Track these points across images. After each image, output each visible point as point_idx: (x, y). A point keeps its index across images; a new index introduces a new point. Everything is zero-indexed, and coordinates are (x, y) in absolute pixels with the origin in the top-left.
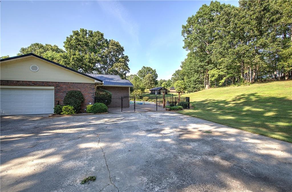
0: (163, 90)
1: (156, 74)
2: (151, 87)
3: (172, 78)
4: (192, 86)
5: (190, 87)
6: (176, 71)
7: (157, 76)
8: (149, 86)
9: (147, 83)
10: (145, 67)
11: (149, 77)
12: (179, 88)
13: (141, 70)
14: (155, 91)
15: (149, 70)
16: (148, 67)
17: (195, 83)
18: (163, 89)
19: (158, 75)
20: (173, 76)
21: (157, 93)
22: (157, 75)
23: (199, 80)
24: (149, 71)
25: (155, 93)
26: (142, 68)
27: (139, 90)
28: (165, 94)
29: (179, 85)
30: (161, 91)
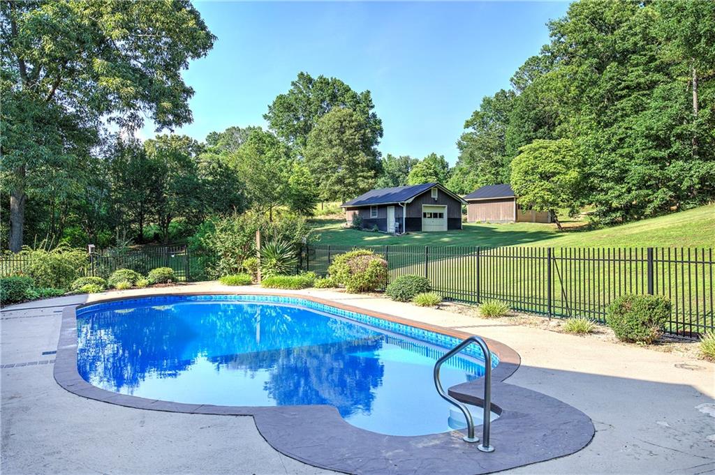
0: (436, 202)
1: (374, 115)
2: (355, 184)
3: (464, 138)
4: (637, 170)
5: (619, 180)
6: (487, 102)
7: (381, 130)
8: (340, 181)
9: (326, 162)
10: (310, 80)
11: (337, 125)
13: (286, 93)
14: (383, 208)
15: (333, 92)
17: (664, 153)
18: (435, 195)
19: (383, 125)
20: (471, 130)
21: (398, 219)
22: (380, 122)
23: (693, 127)
24: (334, 97)
25: (381, 225)
26: (293, 84)
27: (281, 208)
28: (445, 229)
29: (549, 167)
30: (424, 210)
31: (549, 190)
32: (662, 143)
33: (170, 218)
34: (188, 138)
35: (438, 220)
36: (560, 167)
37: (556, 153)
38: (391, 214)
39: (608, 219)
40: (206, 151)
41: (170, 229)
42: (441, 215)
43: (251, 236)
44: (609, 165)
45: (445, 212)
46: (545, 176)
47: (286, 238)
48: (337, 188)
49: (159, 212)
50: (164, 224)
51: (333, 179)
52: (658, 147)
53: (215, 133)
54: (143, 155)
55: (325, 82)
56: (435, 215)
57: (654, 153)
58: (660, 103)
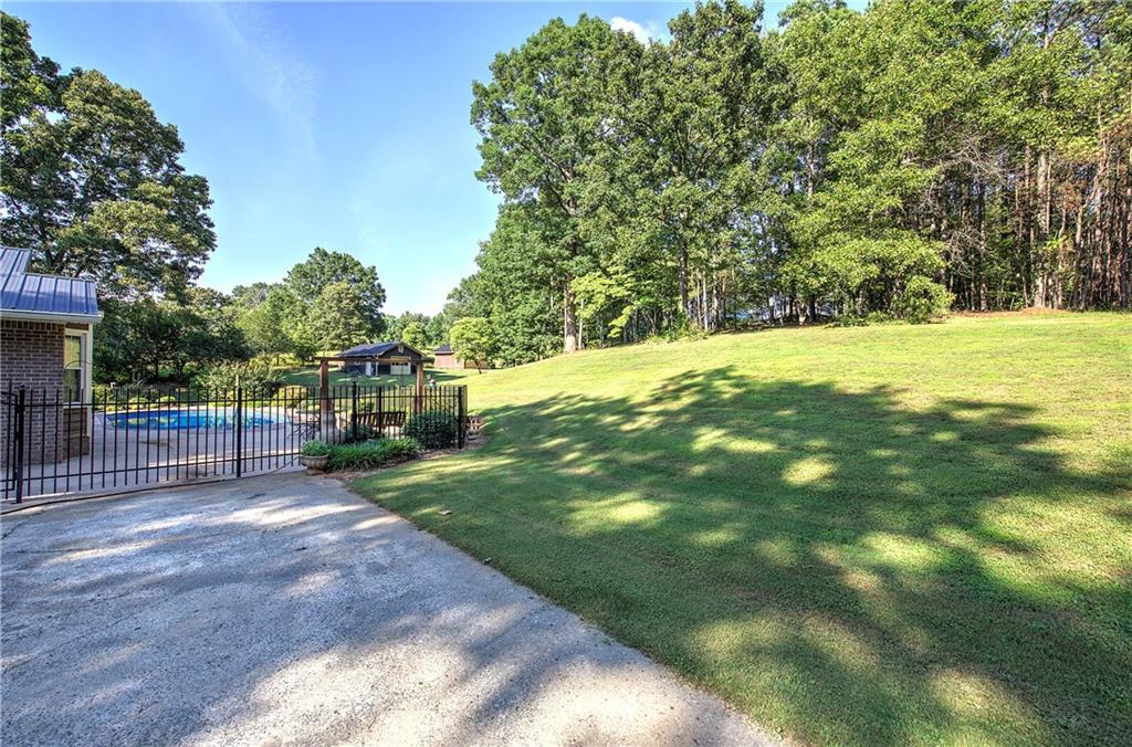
0: (400, 354)
1: (379, 285)
2: (350, 340)
5: (513, 345)
7: (384, 296)
8: (339, 336)
9: (328, 323)
10: (326, 254)
11: (336, 296)
12: (470, 346)
13: (304, 262)
15: (343, 266)
16: (341, 252)
17: (532, 330)
18: (401, 350)
19: (386, 294)
21: (373, 366)
22: (383, 291)
23: (547, 316)
24: (345, 269)
25: (362, 369)
26: (310, 256)
27: (286, 355)
28: (407, 373)
29: (469, 335)
33: (184, 363)
34: (212, 291)
35: (403, 367)
36: (477, 336)
37: (474, 326)
38: (369, 365)
40: (230, 303)
41: (184, 371)
42: (405, 364)
46: (469, 340)
48: (335, 342)
49: (173, 358)
50: (179, 367)
51: (332, 335)
53: (241, 287)
55: (338, 257)
56: (401, 364)
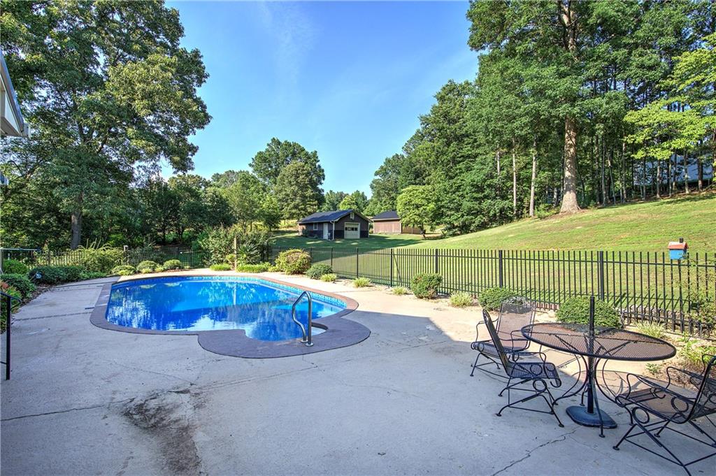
0: (352, 221)
1: (319, 166)
2: (305, 209)
3: (373, 182)
4: (466, 204)
5: (457, 210)
6: (388, 161)
7: (324, 175)
8: (296, 207)
9: (288, 195)
10: (279, 143)
11: (294, 172)
12: (417, 212)
13: (264, 150)
14: (321, 224)
15: (294, 151)
16: (290, 141)
17: (480, 195)
18: (352, 217)
19: (325, 173)
20: (378, 177)
21: (330, 231)
22: (323, 171)
23: (495, 181)
24: (294, 155)
25: (319, 235)
26: (268, 145)
27: (258, 223)
28: (359, 237)
29: (418, 201)
30: (346, 226)
31: (419, 215)
32: (481, 189)
33: (183, 228)
34: (199, 177)
35: (354, 232)
36: (424, 202)
37: (422, 193)
38: (326, 229)
39: (451, 232)
40: (211, 186)
41: (184, 236)
42: (356, 229)
43: (231, 241)
44: (451, 201)
45: (359, 227)
46: (417, 207)
47: (254, 242)
48: (294, 211)
49: (176, 225)
50: (180, 233)
51: (291, 205)
52: (477, 192)
53: (218, 174)
54: (165, 189)
55: (288, 144)
56: (353, 229)
57: (475, 195)
58: (480, 167)
